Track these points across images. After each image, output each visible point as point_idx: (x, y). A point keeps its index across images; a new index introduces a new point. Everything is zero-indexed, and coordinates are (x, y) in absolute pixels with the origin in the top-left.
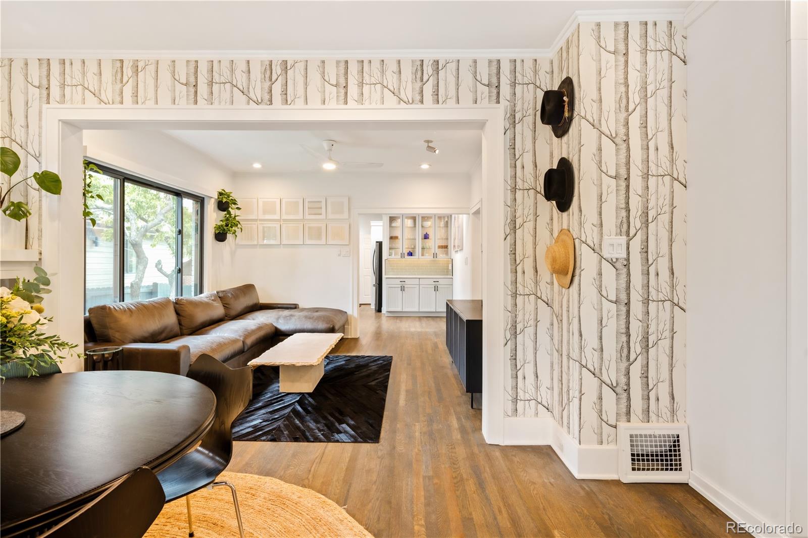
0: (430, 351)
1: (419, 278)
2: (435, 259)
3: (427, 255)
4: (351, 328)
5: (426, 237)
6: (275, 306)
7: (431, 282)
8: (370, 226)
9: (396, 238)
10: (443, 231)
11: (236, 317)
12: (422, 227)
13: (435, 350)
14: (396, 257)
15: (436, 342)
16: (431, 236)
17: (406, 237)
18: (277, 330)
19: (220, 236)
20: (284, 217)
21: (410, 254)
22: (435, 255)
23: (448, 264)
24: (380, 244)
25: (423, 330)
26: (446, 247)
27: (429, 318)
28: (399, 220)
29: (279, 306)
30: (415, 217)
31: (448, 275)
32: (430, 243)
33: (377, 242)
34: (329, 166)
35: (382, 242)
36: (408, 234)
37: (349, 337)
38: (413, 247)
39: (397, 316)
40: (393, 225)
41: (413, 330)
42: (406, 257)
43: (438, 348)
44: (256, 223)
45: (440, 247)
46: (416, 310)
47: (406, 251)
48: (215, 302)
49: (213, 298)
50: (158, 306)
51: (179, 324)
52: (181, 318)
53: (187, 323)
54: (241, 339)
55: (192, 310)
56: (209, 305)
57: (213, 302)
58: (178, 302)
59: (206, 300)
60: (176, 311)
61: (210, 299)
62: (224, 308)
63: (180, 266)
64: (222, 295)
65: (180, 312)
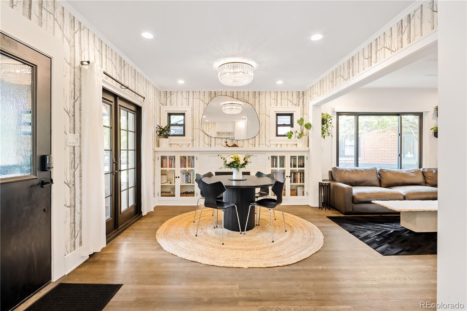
48: (413, 174)
49: (413, 172)
50: (364, 171)
51: (380, 181)
52: (382, 178)
53: (384, 181)
54: (404, 194)
55: (389, 175)
56: (404, 175)
57: (411, 173)
58: (381, 170)
59: (404, 172)
60: (379, 175)
61: (409, 172)
62: (424, 178)
63: (400, 153)
64: (427, 171)
65: (381, 175)
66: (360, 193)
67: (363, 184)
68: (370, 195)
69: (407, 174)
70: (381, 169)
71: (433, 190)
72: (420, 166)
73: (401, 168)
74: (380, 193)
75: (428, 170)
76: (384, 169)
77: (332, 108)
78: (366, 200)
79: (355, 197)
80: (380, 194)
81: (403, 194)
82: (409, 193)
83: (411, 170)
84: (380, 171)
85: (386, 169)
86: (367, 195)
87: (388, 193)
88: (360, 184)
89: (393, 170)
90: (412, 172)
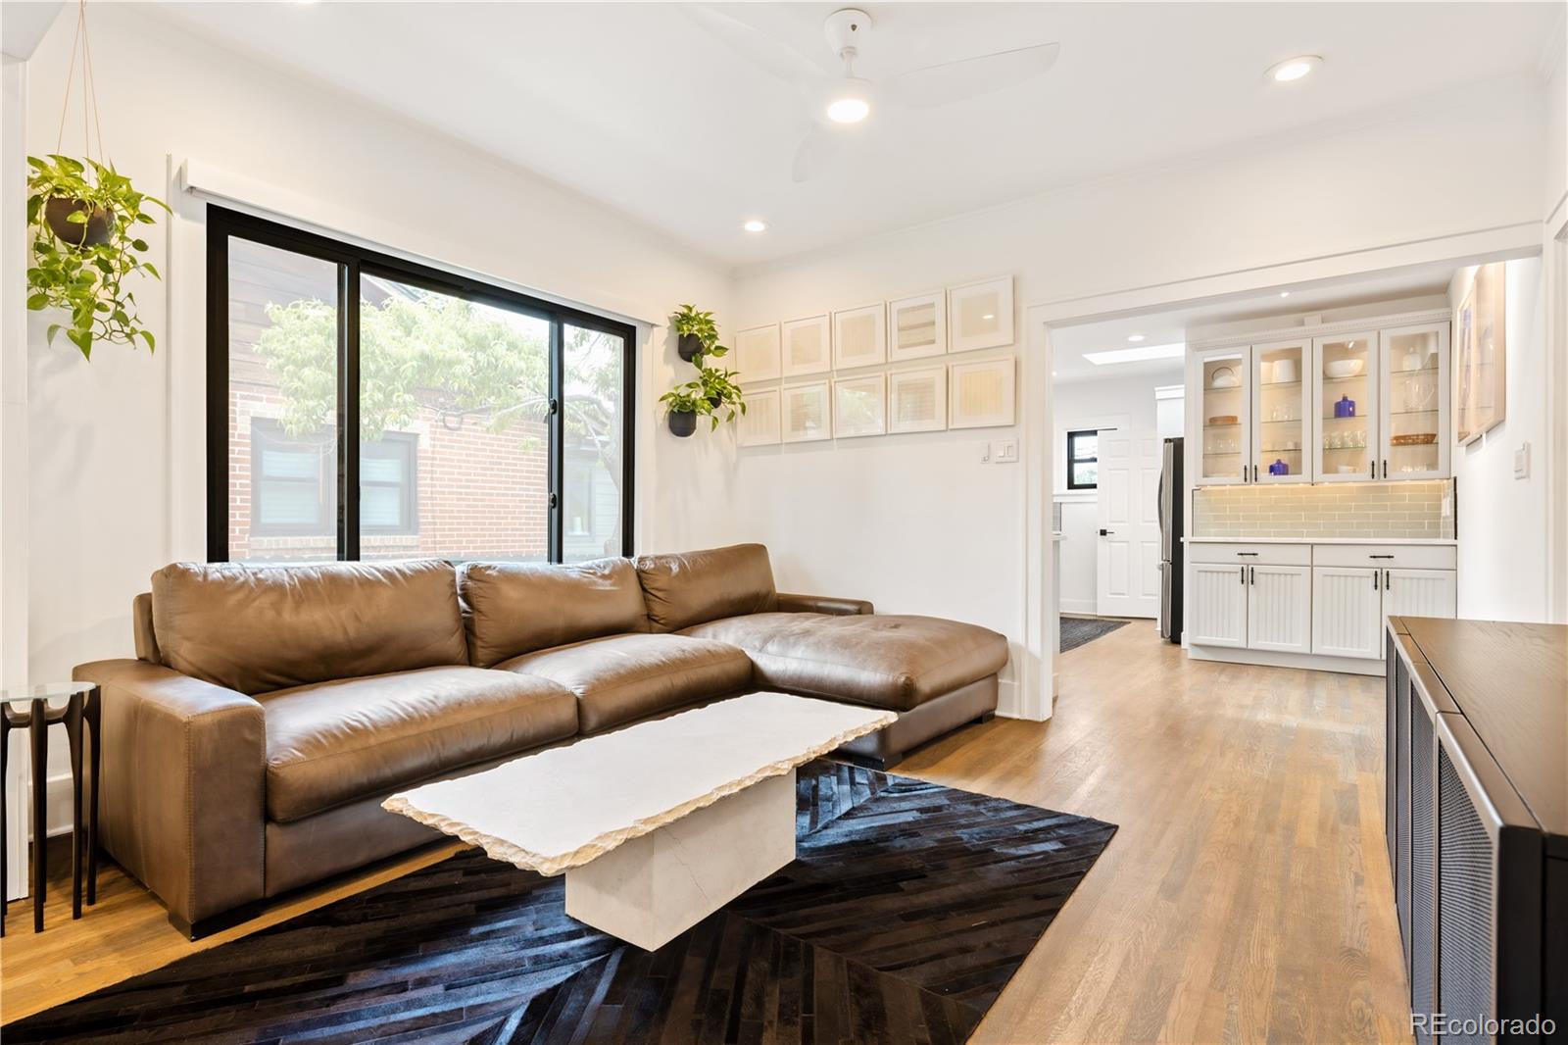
0: (1308, 834)
1: (1312, 545)
2: (1382, 483)
3: (1343, 468)
4: (1020, 687)
5: (1344, 409)
6: (811, 603)
7: (1362, 557)
8: (1155, 402)
9: (1232, 421)
10: (1416, 387)
11: (681, 628)
12: (1327, 378)
13: (1334, 830)
14: (1229, 481)
15: (1353, 789)
16: (1364, 404)
17: (1263, 413)
18: (753, 668)
19: (682, 420)
20: (842, 363)
21: (1278, 469)
22: (1381, 469)
23: (1439, 499)
24: (1177, 446)
25: (1309, 724)
26: (1430, 439)
27: (1350, 679)
28: (1240, 367)
29: (821, 604)
30: (1299, 351)
31: (1438, 537)
32: (1356, 428)
33: (1167, 441)
34: (848, 111)
35: (1182, 439)
36: (1270, 408)
37: (1016, 716)
38: (1291, 446)
39: (1230, 663)
40: (1219, 382)
41: (1265, 716)
42: (1264, 475)
43: (1357, 822)
44: (777, 388)
45: (1401, 441)
46: (1300, 645)
47: (1263, 461)
48: (608, 582)
49: (607, 572)
50: (379, 582)
51: (468, 629)
52: (476, 616)
53: (489, 631)
54: (578, 692)
55: (511, 594)
56: (575, 589)
57: (600, 581)
58: (474, 574)
59: (574, 575)
60: (466, 598)
61: (594, 574)
62: (645, 599)
63: (555, 492)
64: (652, 566)
65: (474, 601)
66: (329, 734)
67: (375, 660)
68: (392, 736)
69: (585, 584)
70: (474, 568)
71: (683, 651)
72: (628, 549)
73: (560, 560)
74: (459, 706)
75: (655, 564)
76: (489, 567)
77: (169, 159)
78: (362, 779)
79: (283, 773)
80: (459, 718)
81: (573, 694)
82: (598, 680)
83: (599, 566)
84: (469, 577)
85: (499, 564)
86: (372, 741)
87: (502, 702)
88: (356, 664)
89: (531, 570)
90: (604, 577)
